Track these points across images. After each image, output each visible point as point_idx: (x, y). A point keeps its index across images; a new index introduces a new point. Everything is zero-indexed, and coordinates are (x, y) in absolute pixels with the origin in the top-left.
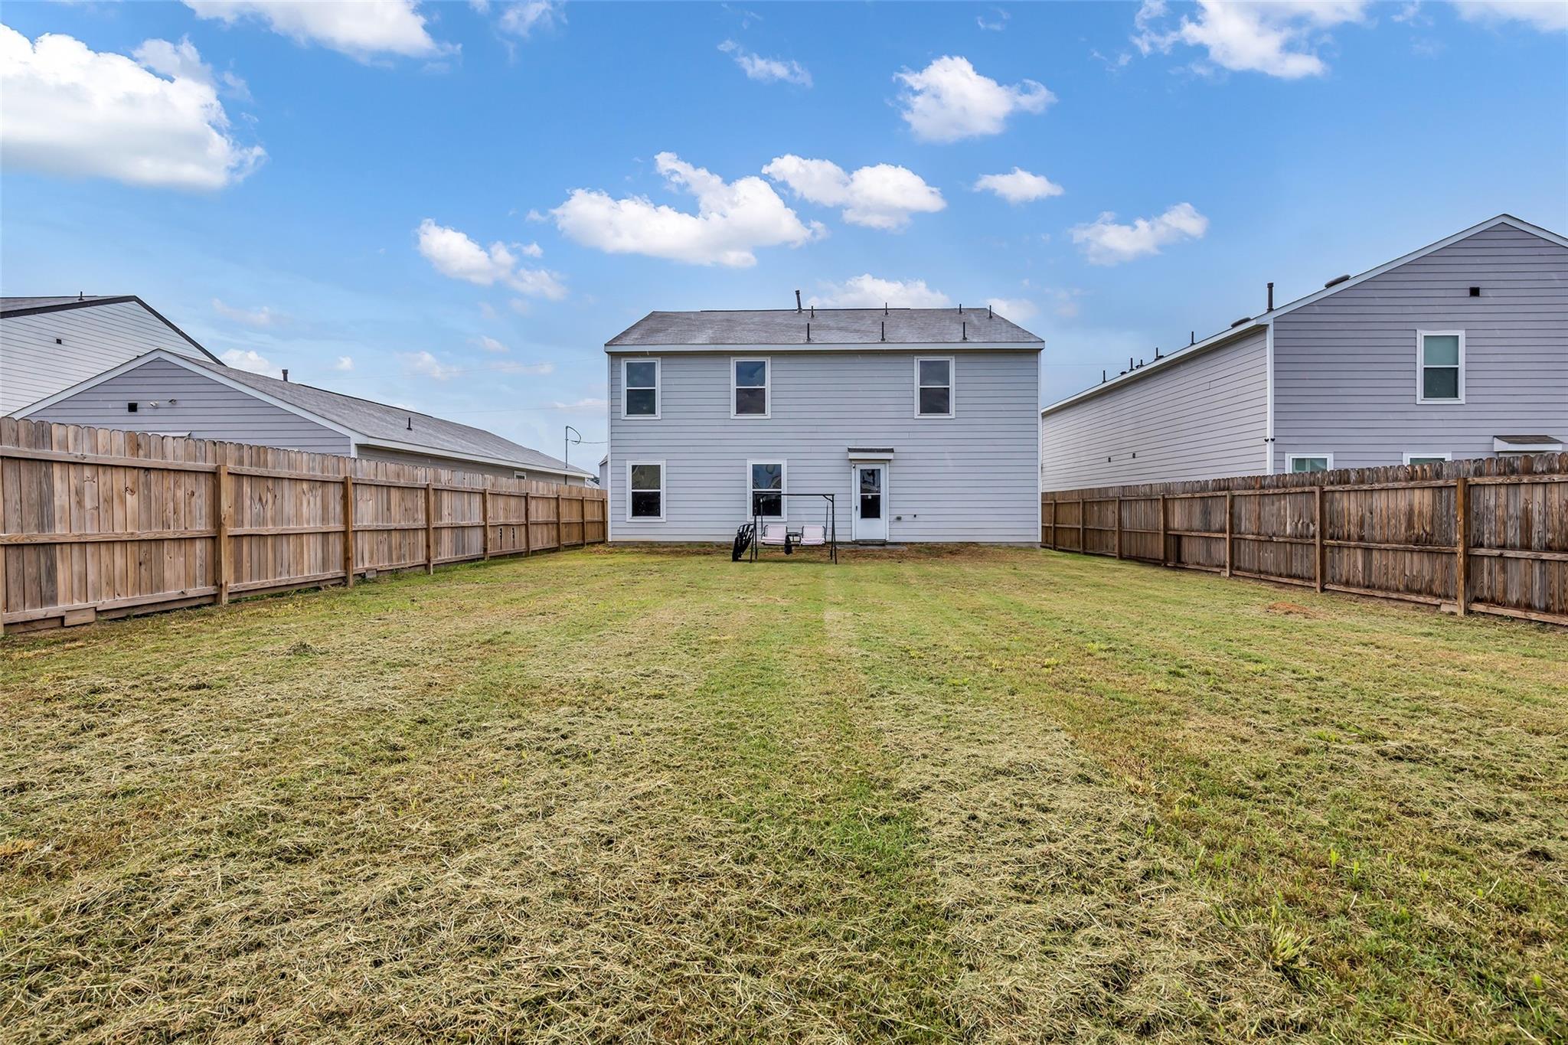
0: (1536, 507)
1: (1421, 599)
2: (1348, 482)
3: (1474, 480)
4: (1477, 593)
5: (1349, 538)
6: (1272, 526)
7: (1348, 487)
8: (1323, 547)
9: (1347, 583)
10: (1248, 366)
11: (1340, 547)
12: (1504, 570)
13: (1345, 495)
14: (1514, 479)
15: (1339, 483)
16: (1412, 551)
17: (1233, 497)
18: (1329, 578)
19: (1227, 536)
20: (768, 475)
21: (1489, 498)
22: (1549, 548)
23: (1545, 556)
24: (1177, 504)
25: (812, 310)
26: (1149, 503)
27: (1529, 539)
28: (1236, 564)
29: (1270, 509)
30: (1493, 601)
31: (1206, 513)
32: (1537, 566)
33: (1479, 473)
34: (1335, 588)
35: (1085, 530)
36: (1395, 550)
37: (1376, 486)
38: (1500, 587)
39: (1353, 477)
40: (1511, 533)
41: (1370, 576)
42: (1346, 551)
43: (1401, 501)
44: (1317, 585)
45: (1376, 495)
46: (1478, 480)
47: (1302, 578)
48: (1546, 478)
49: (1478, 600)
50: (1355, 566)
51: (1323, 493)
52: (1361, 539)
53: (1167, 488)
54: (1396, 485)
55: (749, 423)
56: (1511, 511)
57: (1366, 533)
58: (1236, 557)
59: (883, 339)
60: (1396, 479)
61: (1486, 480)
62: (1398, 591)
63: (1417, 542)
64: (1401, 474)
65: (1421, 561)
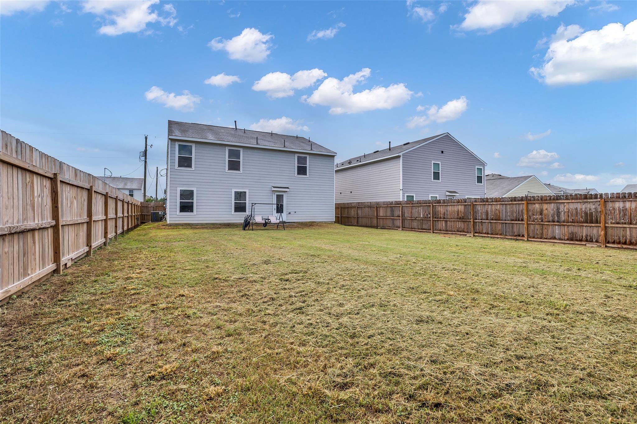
0: (489, 210)
1: (462, 233)
2: (440, 203)
3: (474, 203)
4: (476, 231)
5: (440, 218)
6: (416, 215)
7: (440, 204)
8: (433, 220)
9: (440, 230)
10: (394, 167)
11: (438, 220)
12: (482, 225)
13: (439, 207)
14: (484, 203)
15: (438, 203)
16: (459, 221)
17: (402, 206)
18: (434, 229)
19: (401, 218)
20: (240, 195)
21: (479, 208)
22: (492, 220)
23: (492, 221)
24: (381, 208)
25: (245, 130)
26: (369, 208)
27: (488, 217)
28: (403, 226)
29: (415, 210)
30: (479, 233)
31: (392, 211)
32: (490, 224)
33: (476, 201)
34: (437, 232)
35: (341, 217)
36: (454, 221)
37: (449, 204)
38: (481, 229)
39: (442, 201)
40: (483, 216)
41: (447, 228)
42: (440, 222)
43: (456, 208)
44: (432, 231)
45: (448, 207)
46: (476, 203)
47: (426, 229)
48: (492, 203)
49: (476, 233)
50: (443, 225)
51: (433, 206)
52: (444, 218)
53: (377, 203)
54: (454, 204)
55: (234, 174)
56: (484, 211)
57: (446, 217)
58: (403, 224)
59: (285, 146)
60: (454, 203)
61: (478, 203)
62: (455, 231)
63: (460, 219)
64: (455, 201)
65: (461, 224)
